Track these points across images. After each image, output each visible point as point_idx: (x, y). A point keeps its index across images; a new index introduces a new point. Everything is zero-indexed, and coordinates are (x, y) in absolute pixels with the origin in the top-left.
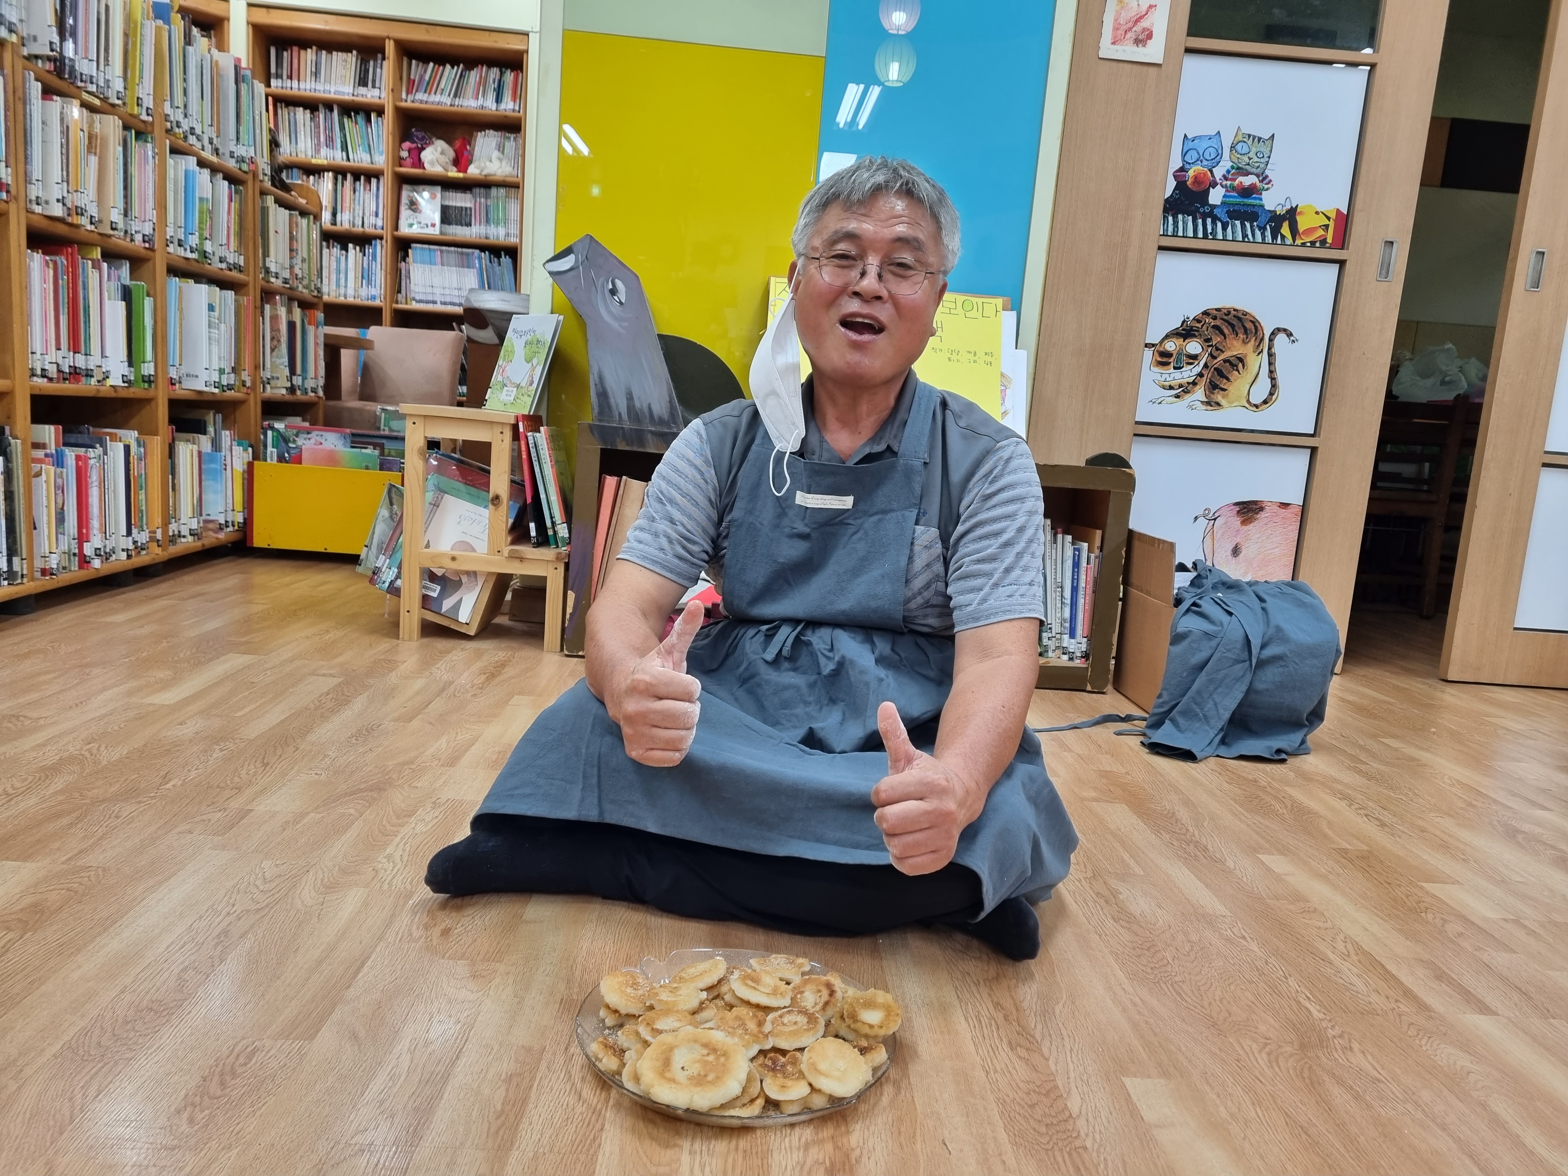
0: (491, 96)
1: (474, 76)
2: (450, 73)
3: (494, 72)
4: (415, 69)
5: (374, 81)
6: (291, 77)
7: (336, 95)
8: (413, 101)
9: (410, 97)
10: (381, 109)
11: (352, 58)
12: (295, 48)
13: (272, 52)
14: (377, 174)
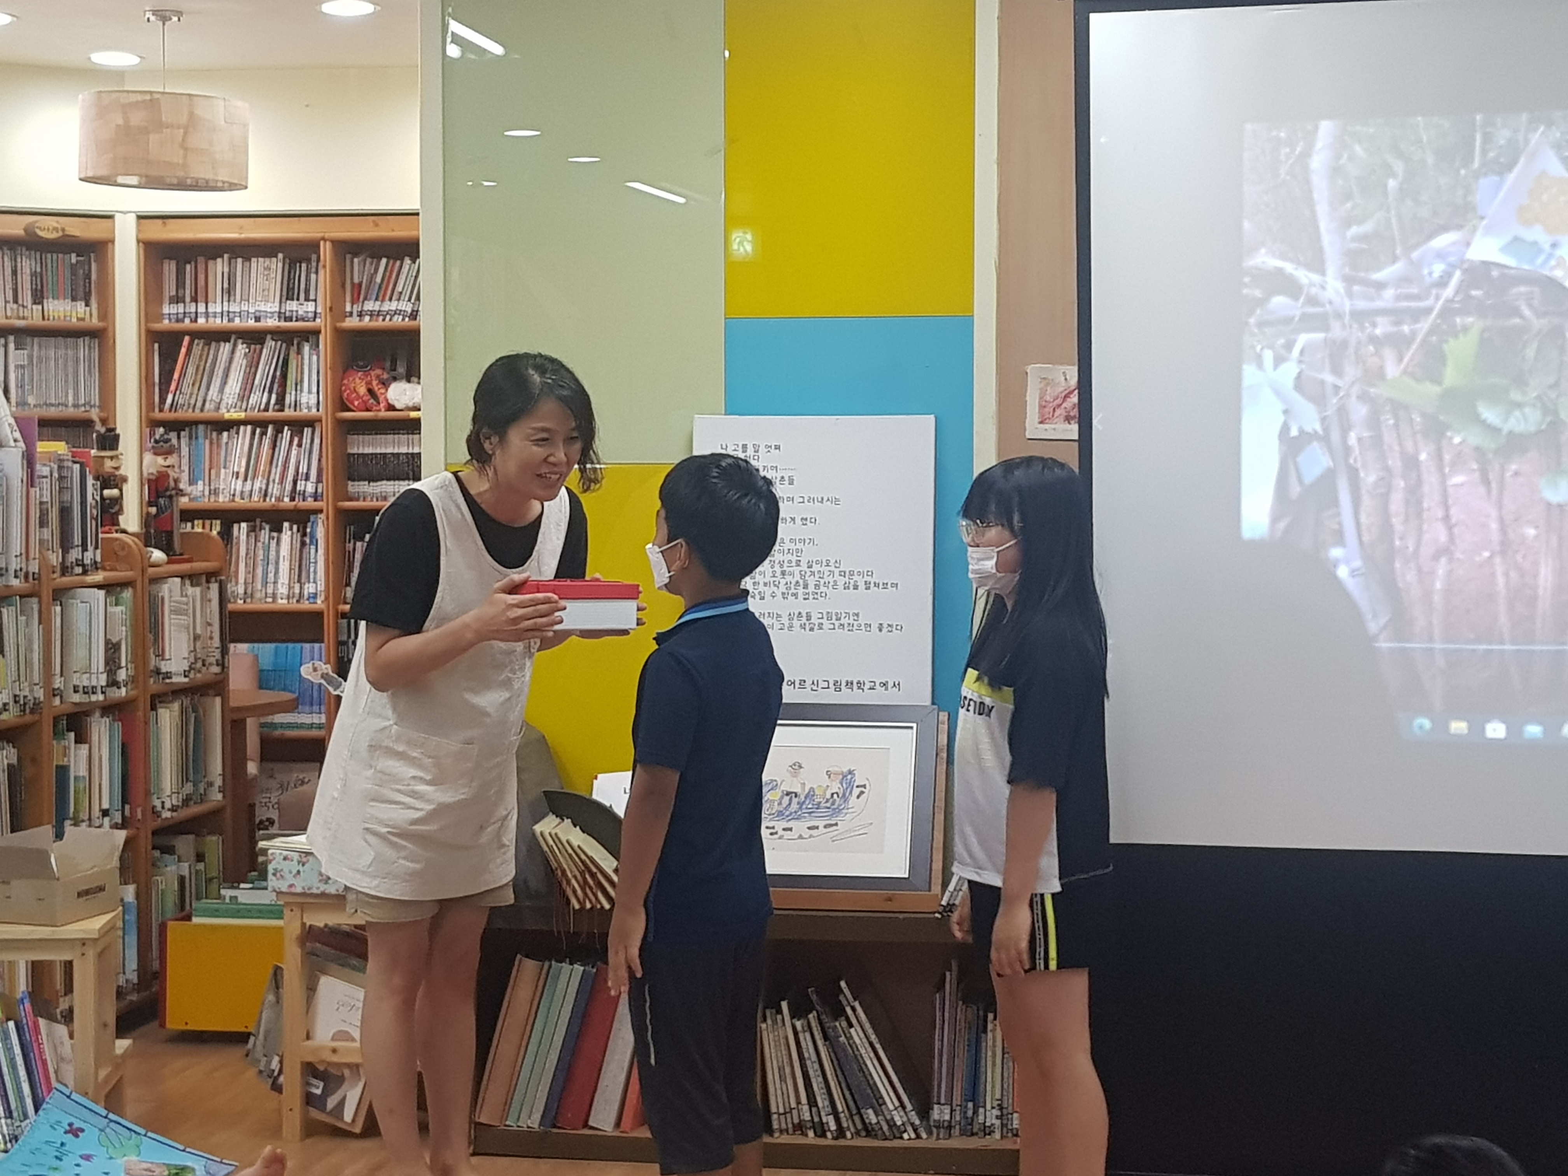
2: (409, 269)
4: (358, 268)
5: (307, 291)
6: (195, 300)
7: (257, 319)
8: (361, 315)
9: (356, 309)
10: (316, 332)
11: (276, 265)
12: (201, 260)
13: (170, 268)
14: (311, 423)
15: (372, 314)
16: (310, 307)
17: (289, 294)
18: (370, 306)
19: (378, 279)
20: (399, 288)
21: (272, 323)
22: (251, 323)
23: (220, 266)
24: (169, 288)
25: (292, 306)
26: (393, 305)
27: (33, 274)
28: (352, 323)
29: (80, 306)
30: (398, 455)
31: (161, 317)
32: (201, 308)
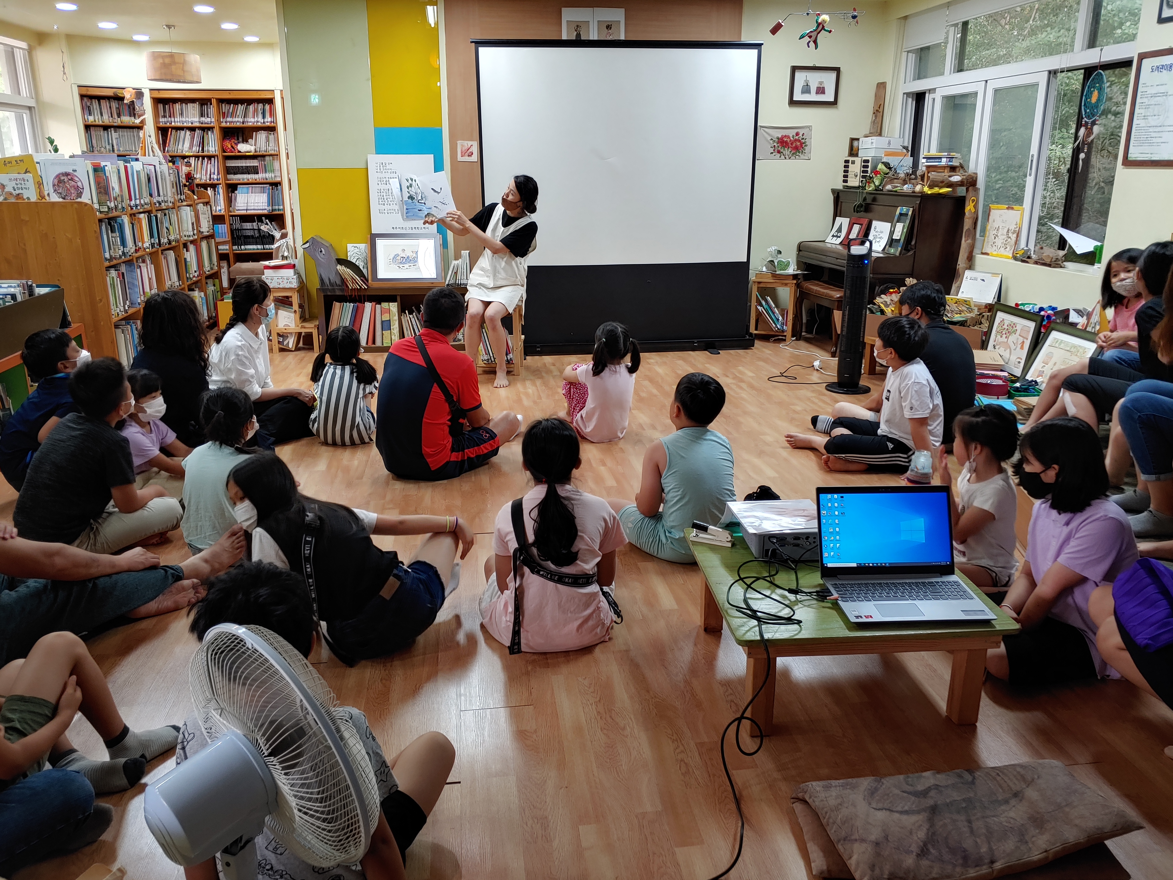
0: (260, 116)
1: (251, 108)
2: (241, 108)
3: (260, 106)
4: (225, 107)
5: (207, 114)
6: (170, 116)
7: (192, 123)
8: (226, 122)
9: (224, 120)
10: (213, 128)
11: (197, 106)
12: (171, 104)
13: (161, 106)
14: (214, 156)
15: (230, 122)
16: (209, 120)
17: (202, 115)
18: (229, 119)
19: (231, 111)
20: (238, 114)
21: (197, 124)
22: (190, 125)
23: (177, 106)
24: (161, 113)
25: (203, 119)
26: (237, 119)
27: (116, 108)
28: (223, 125)
29: (133, 118)
30: (242, 167)
31: (159, 122)
32: (173, 119)
